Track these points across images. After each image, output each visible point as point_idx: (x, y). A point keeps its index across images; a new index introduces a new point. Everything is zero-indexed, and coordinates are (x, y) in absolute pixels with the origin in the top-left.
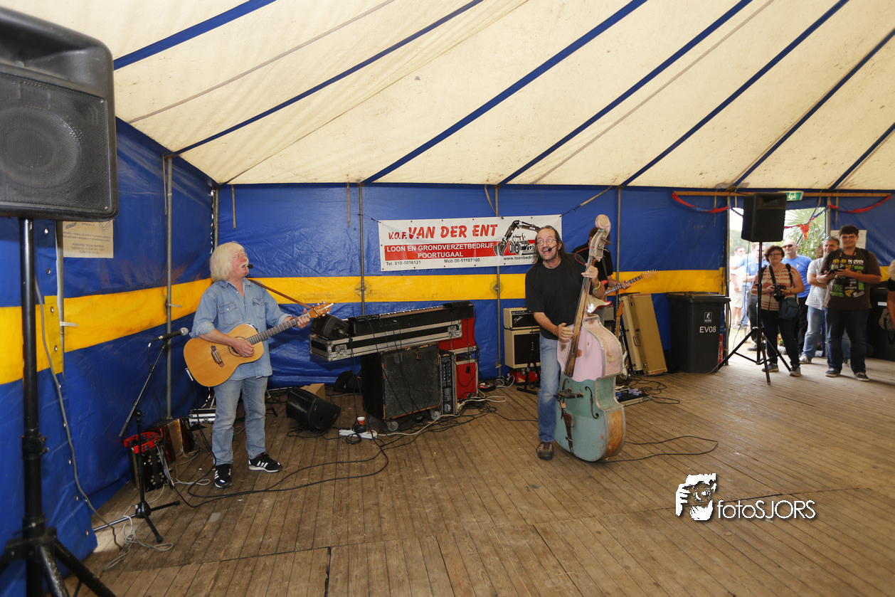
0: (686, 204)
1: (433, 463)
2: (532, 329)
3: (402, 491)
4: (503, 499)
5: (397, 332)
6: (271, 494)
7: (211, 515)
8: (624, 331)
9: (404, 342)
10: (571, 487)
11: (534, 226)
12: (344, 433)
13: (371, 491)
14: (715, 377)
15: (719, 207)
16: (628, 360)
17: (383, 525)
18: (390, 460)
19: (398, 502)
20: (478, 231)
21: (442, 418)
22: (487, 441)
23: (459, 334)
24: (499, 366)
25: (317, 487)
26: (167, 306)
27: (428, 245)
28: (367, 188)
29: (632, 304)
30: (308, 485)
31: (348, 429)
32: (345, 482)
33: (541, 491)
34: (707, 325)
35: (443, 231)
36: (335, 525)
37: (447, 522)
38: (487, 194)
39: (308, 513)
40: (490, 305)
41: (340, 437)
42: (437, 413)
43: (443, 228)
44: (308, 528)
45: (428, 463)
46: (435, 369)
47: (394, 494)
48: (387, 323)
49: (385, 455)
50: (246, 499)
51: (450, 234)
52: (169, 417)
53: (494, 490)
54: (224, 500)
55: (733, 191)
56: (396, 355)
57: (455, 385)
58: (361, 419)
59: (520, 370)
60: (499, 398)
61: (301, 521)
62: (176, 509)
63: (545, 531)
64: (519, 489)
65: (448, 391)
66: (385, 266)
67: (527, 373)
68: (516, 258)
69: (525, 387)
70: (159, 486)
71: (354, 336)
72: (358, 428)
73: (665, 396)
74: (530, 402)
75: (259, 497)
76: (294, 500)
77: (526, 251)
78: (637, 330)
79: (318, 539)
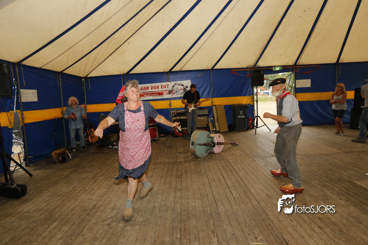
0: (236, 74)
11: (181, 84)
12: (110, 147)
15: (250, 74)
20: (163, 87)
27: (147, 92)
28: (127, 75)
29: (216, 109)
34: (241, 115)
38: (165, 75)
43: (151, 86)
51: (154, 88)
55: (255, 68)
58: (115, 143)
68: (176, 95)
78: (217, 117)
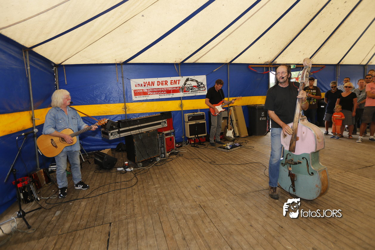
0: (254, 70)
1: (157, 180)
2: (196, 121)
3: (144, 194)
4: (186, 194)
5: (139, 126)
6: (85, 199)
7: (56, 212)
8: (232, 121)
9: (142, 129)
10: (214, 185)
11: (195, 80)
12: (119, 169)
13: (130, 194)
14: (265, 137)
15: (266, 71)
16: (233, 132)
17: (135, 210)
18: (139, 180)
19: (142, 199)
20: (172, 83)
21: (161, 160)
22: (179, 168)
23: (166, 125)
24: (183, 137)
25: (106, 194)
26: (32, 119)
27: (152, 89)
28: (125, 65)
29: (234, 110)
30: (102, 194)
31: (121, 167)
32: (118, 191)
33: (202, 188)
34: (263, 117)
35: (158, 83)
36: (113, 212)
37: (163, 206)
38: (176, 67)
39: (101, 207)
40: (179, 113)
41: (117, 171)
42: (158, 158)
43: (158, 82)
44: (101, 214)
45: (155, 180)
46: (157, 140)
47: (140, 195)
48: (135, 122)
49: (137, 178)
50: (73, 203)
51: (161, 84)
52: (38, 168)
53: (183, 189)
54: (63, 205)
55: (271, 65)
56: (139, 135)
57: (165, 146)
58: (126, 163)
59: (192, 138)
60: (184, 150)
61: (98, 211)
62: (40, 211)
63: (204, 206)
64: (193, 188)
65: (162, 149)
66: (134, 98)
67: (195, 139)
68: (189, 93)
69: (194, 145)
70: (32, 201)
71: (121, 128)
72: (125, 167)
73: (248, 145)
74: (196, 151)
75: (79, 202)
76: (96, 202)
77: (192, 90)
78: (237, 120)
79: (105, 219)
